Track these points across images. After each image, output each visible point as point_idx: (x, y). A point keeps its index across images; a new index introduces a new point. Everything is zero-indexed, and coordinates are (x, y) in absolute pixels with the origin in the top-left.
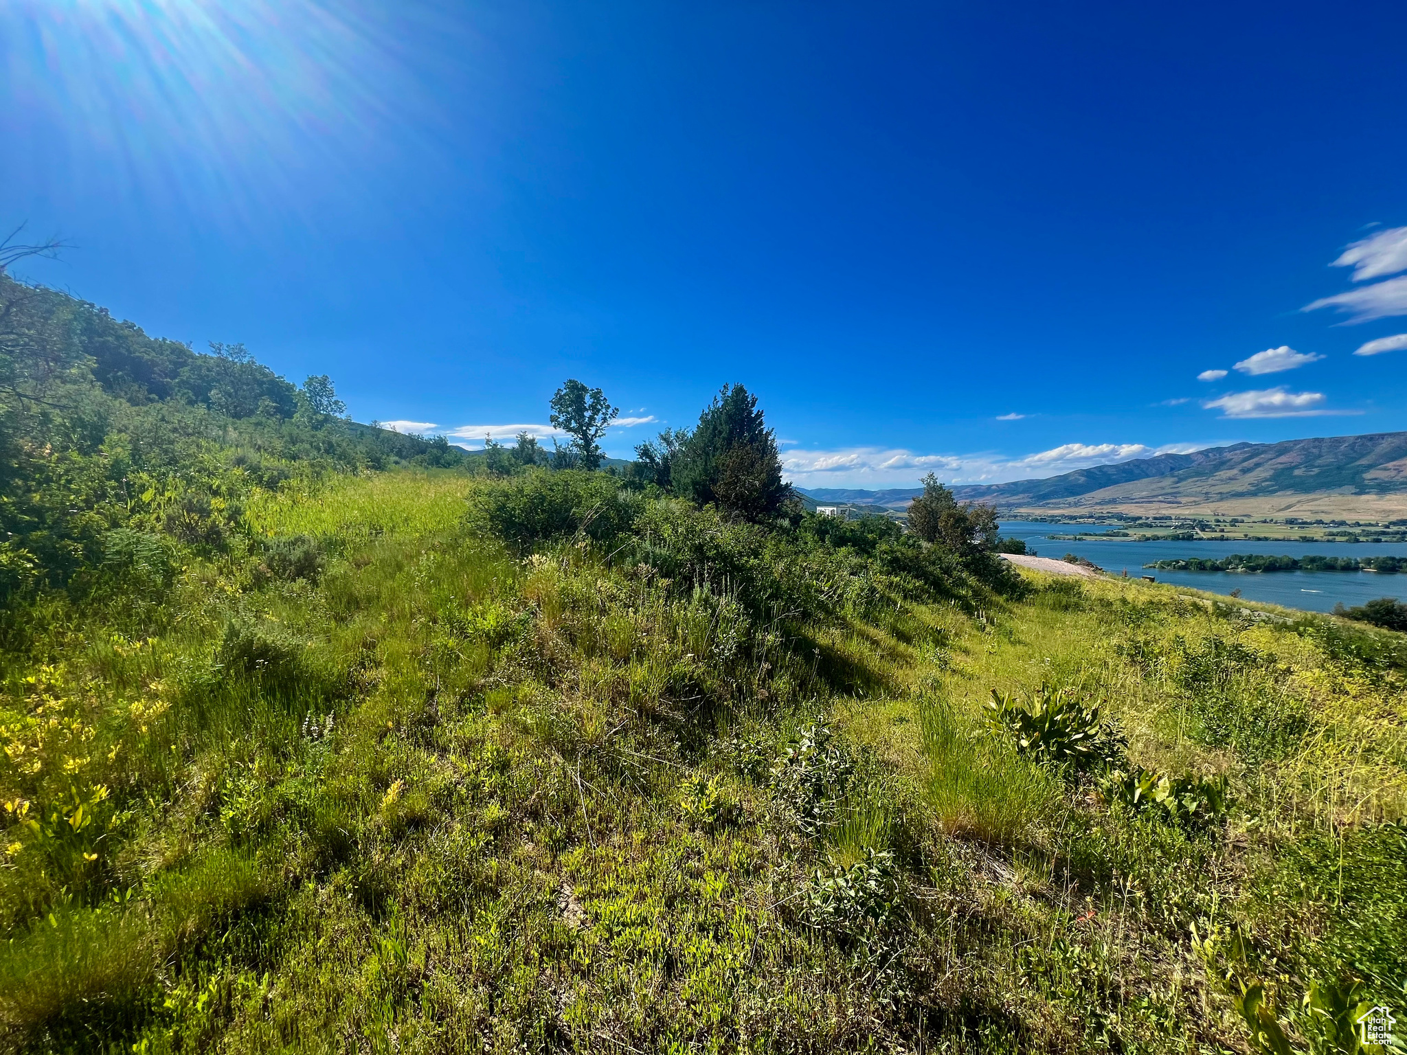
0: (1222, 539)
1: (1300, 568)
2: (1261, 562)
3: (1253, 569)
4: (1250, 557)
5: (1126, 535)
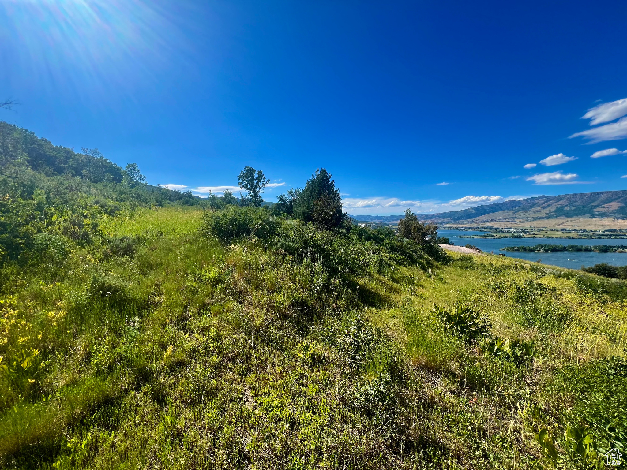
0: (534, 237)
1: (567, 250)
2: (550, 248)
3: (547, 251)
4: (545, 245)
5: (493, 236)
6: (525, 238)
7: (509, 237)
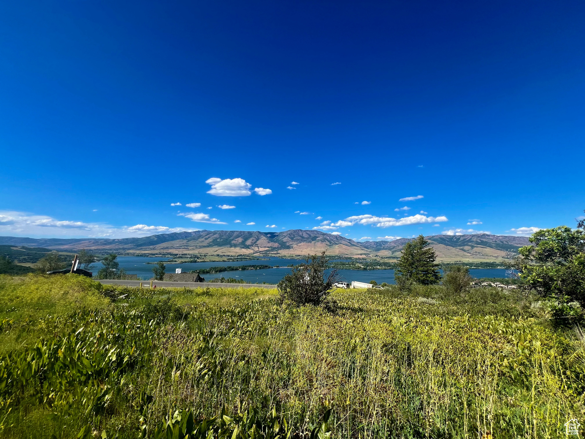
0: (204, 262)
4: (215, 268)
5: (176, 261)
6: (198, 262)
7: (188, 262)
